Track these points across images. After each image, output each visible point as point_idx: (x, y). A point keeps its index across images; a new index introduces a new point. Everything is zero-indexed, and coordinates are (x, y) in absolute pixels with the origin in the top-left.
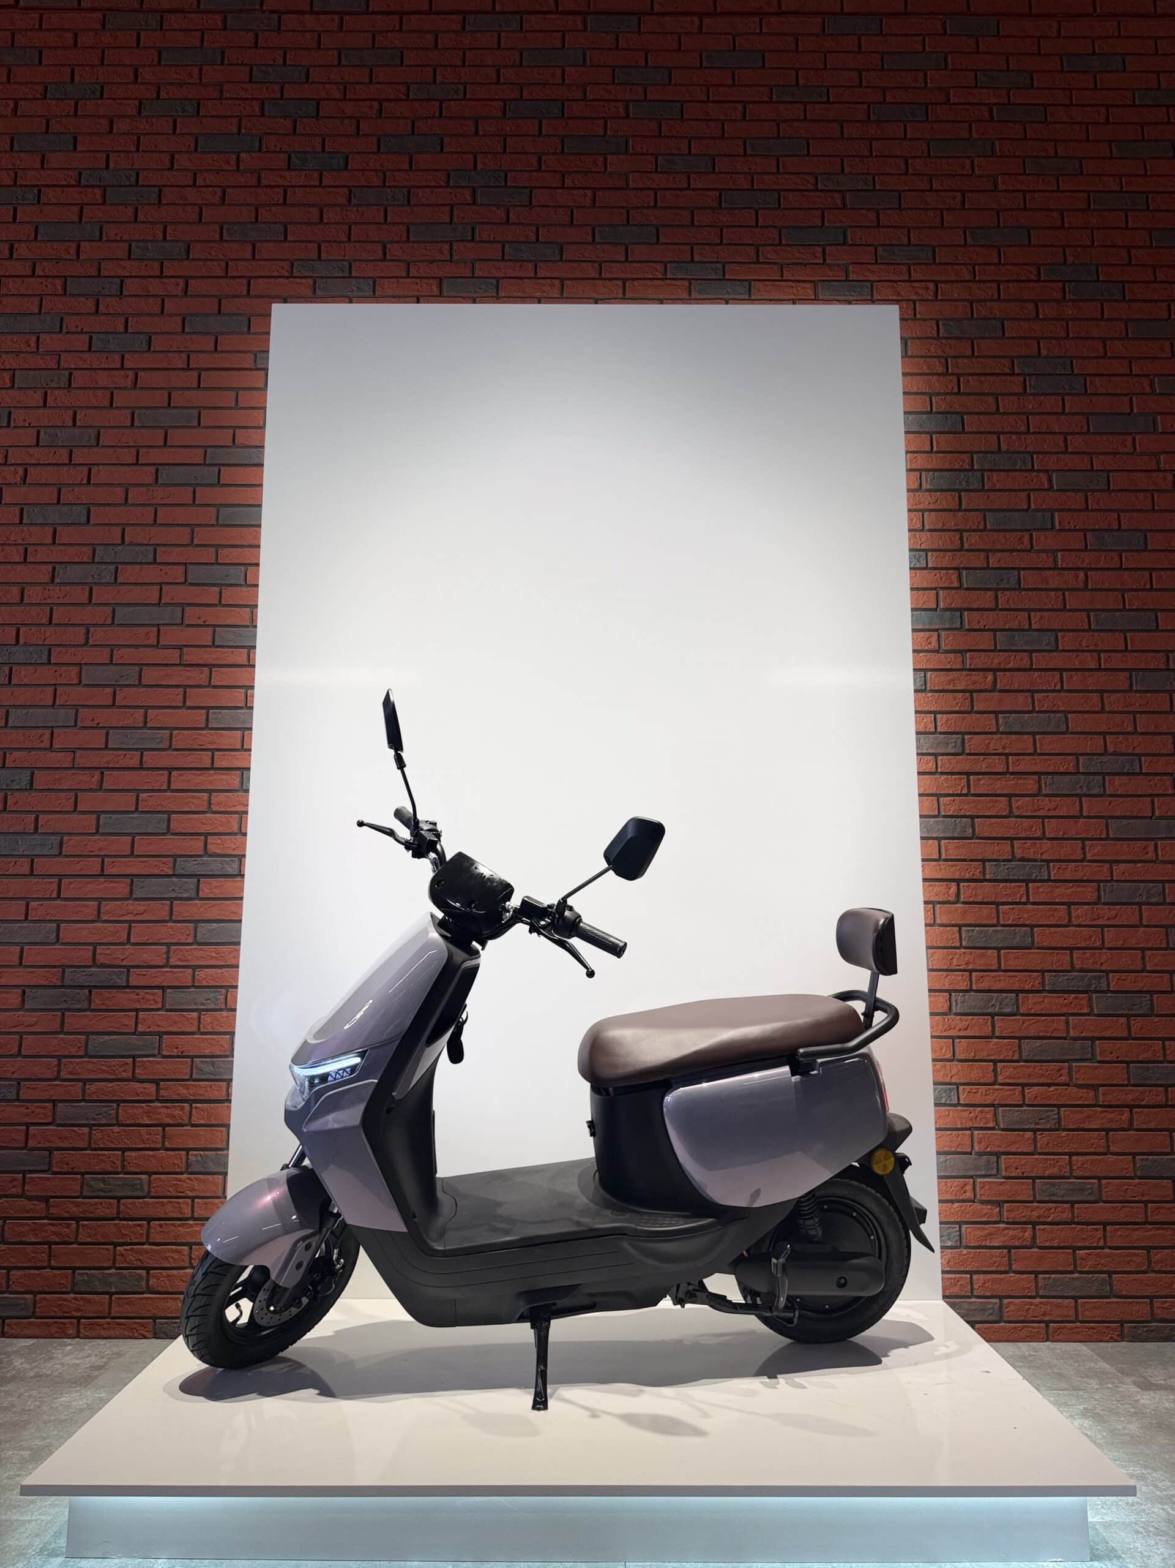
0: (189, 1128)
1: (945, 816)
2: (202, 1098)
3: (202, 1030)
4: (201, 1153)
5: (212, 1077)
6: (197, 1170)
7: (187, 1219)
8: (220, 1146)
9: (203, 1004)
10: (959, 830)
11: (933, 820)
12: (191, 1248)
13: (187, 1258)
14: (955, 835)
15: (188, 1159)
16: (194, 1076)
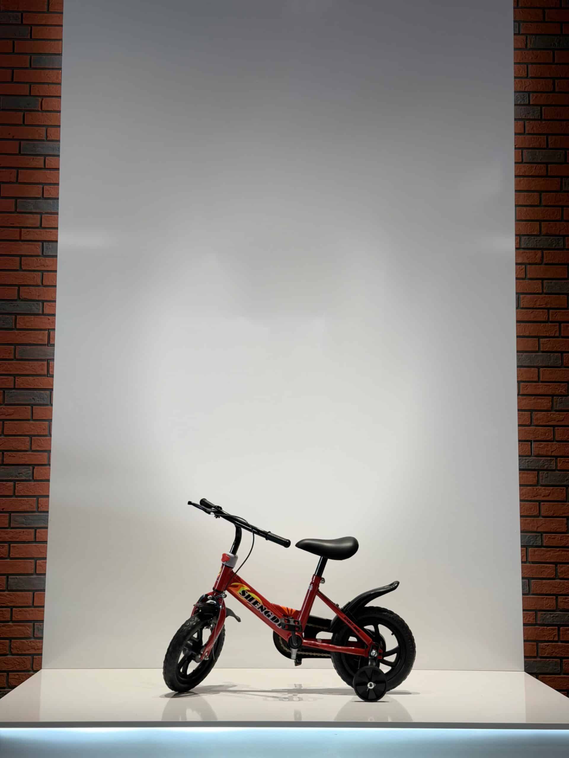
0: (8, 560)
1: (543, 352)
2: (18, 540)
3: (16, 494)
4: (17, 577)
5: (24, 526)
6: (14, 589)
7: (8, 622)
8: (30, 572)
9: (17, 476)
10: (552, 361)
11: (534, 354)
12: (11, 641)
13: (7, 648)
14: (550, 365)
15: (7, 581)
16: (12, 525)
